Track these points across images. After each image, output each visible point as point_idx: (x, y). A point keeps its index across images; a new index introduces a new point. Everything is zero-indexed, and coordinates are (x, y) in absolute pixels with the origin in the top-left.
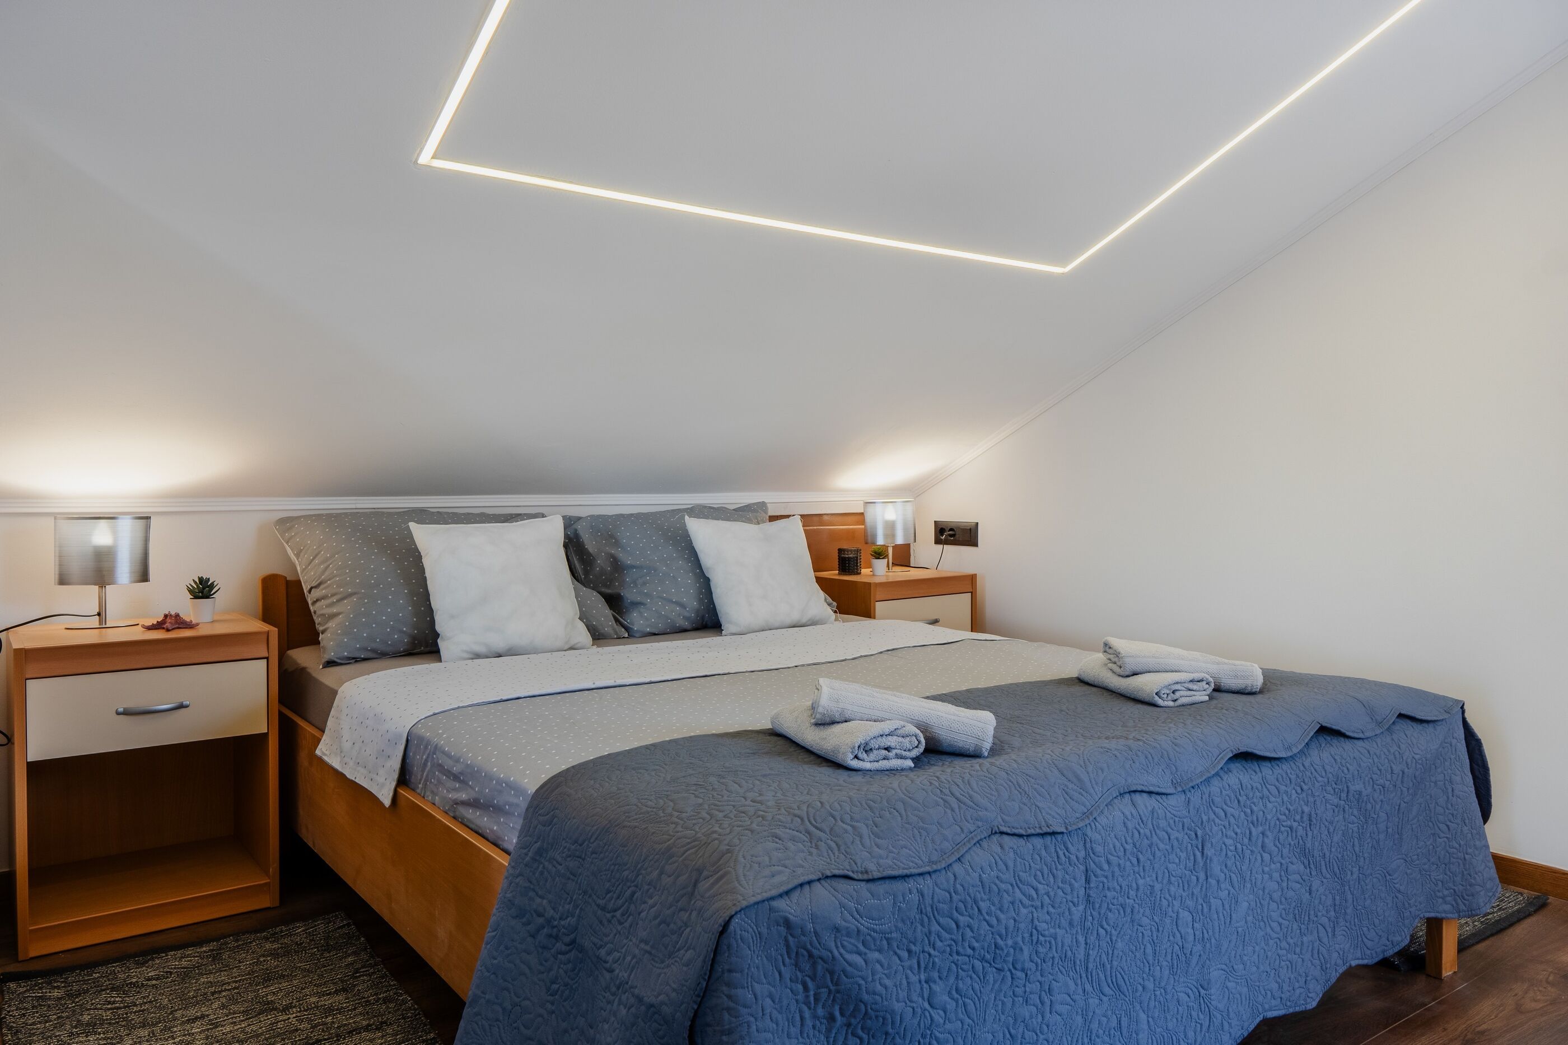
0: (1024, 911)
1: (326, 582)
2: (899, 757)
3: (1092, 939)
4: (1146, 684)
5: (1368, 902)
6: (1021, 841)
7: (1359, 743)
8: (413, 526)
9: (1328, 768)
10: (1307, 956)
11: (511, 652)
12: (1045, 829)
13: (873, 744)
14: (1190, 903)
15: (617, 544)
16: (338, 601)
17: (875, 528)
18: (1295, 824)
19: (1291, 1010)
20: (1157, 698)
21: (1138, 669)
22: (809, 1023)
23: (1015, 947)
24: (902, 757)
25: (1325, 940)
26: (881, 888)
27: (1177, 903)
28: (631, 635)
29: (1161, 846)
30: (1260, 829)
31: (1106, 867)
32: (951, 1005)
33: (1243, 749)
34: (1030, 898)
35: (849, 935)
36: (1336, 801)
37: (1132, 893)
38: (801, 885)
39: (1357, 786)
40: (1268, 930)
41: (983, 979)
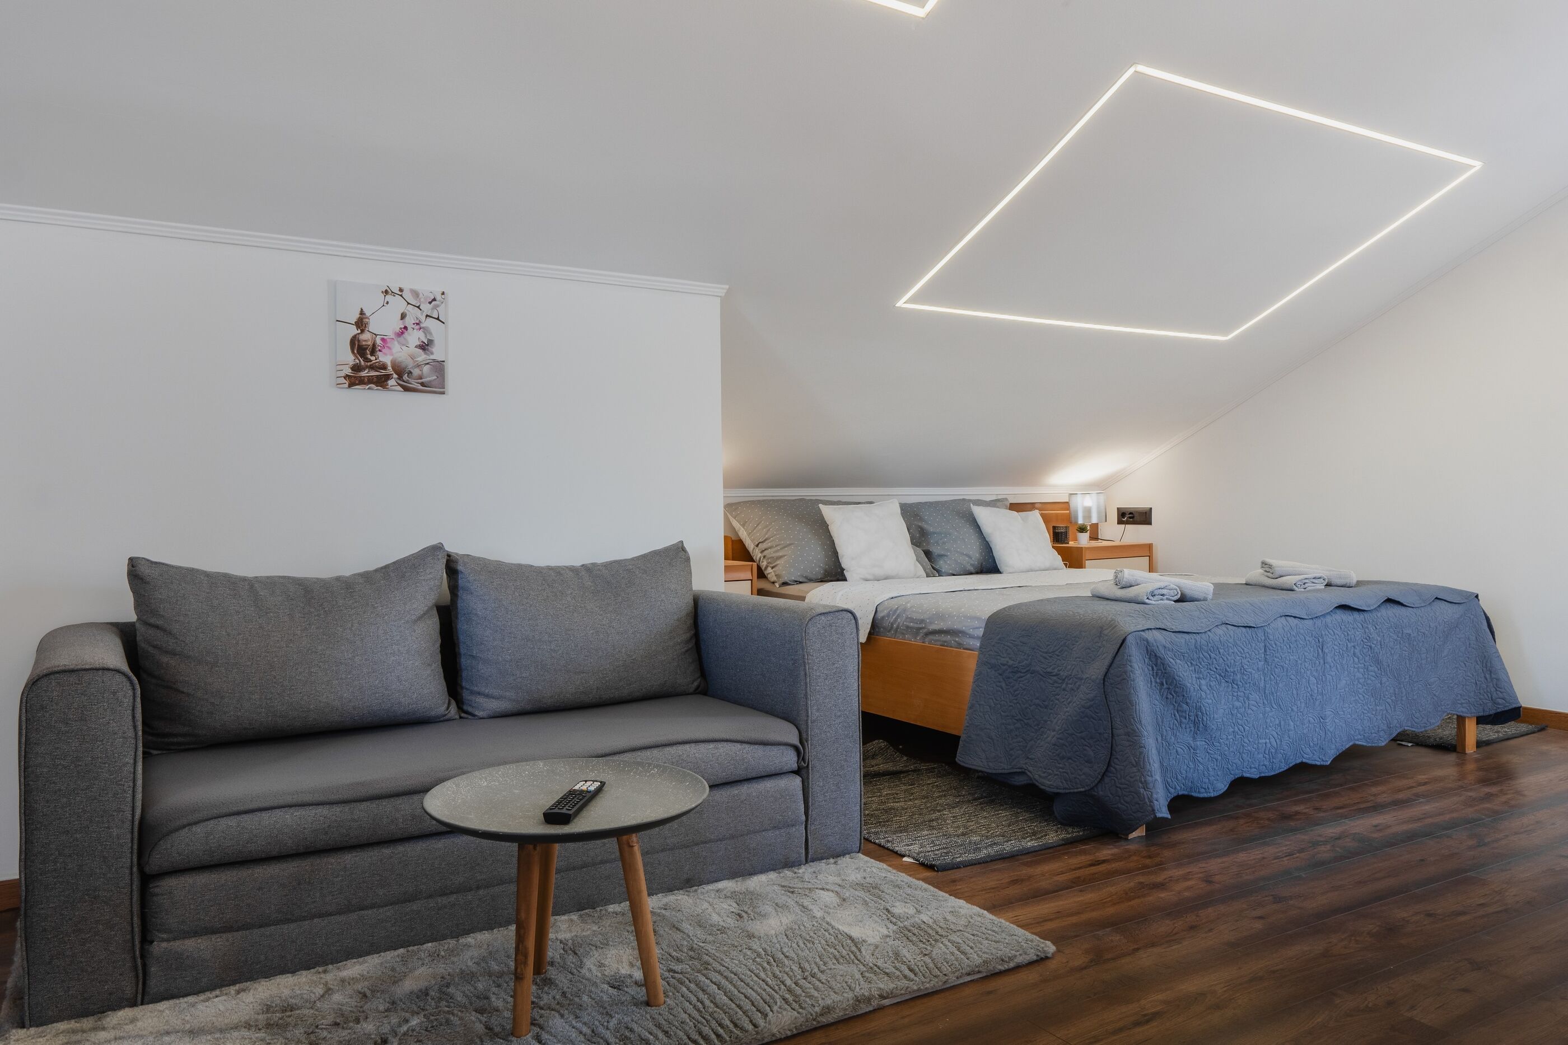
0: (1238, 658)
1: (770, 539)
2: (1168, 599)
3: (1267, 679)
4: (1288, 581)
5: (1415, 697)
6: (1236, 628)
7: (1410, 609)
8: (821, 506)
9: (1391, 619)
10: (1379, 717)
11: (886, 578)
12: (1246, 625)
13: (1156, 592)
14: (1315, 673)
15: (921, 519)
16: (781, 549)
17: (1076, 512)
18: (1373, 646)
19: (1370, 745)
20: (1295, 587)
21: (1281, 574)
22: (1154, 684)
23: (1234, 672)
24: (1169, 600)
25: (1389, 711)
26: (1180, 635)
27: (1309, 673)
28: (940, 573)
29: (1301, 642)
30: (1352, 644)
31: (1274, 646)
32: (1208, 692)
33: (1343, 603)
34: (1241, 652)
35: (1169, 651)
36: (1396, 637)
37: (1287, 662)
38: (1148, 629)
39: (1409, 631)
40: (1357, 698)
41: (1220, 684)
